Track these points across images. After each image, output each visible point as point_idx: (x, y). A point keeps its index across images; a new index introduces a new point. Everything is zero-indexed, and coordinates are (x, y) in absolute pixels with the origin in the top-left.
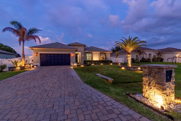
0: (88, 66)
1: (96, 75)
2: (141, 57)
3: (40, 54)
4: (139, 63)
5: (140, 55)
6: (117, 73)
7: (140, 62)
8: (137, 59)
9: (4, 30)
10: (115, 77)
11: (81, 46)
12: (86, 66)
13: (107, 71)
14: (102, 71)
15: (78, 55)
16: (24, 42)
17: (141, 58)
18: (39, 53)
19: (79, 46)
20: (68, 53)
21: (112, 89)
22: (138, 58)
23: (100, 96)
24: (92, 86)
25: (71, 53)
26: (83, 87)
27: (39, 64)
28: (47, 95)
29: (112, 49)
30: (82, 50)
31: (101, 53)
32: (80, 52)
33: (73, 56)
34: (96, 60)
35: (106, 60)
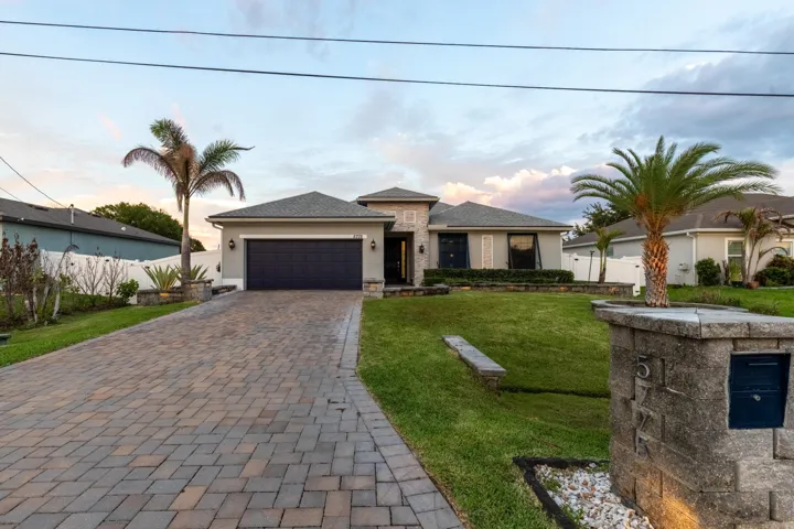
0: (432, 294)
1: (443, 340)
2: (761, 255)
3: (248, 241)
4: (749, 286)
5: (756, 238)
6: (568, 338)
7: (755, 284)
8: (737, 263)
9: (128, 159)
10: (551, 357)
11: (412, 206)
12: (424, 295)
13: (515, 323)
14: (490, 326)
15: (403, 243)
16: (187, 198)
17: (768, 258)
18: (243, 236)
19: (406, 206)
20: (351, 237)
21: (468, 422)
22: (742, 258)
23: (376, 448)
24: (381, 398)
25: (364, 237)
26: (338, 395)
27: (240, 283)
28: (174, 415)
29: (593, 210)
30: (420, 222)
31: (511, 234)
32: (411, 230)
33: (373, 248)
34: (485, 269)
35: (538, 267)
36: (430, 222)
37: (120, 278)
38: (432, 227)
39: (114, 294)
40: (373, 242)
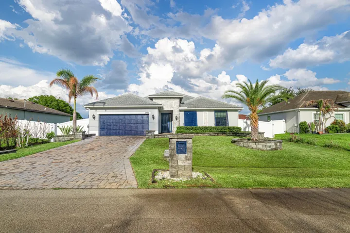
16: (75, 98)
20: (144, 113)
30: (175, 106)
31: (216, 111)
32: (171, 109)
33: (153, 118)
34: (203, 127)
36: (180, 106)
37: (47, 131)
38: (181, 108)
39: (44, 138)
40: (153, 115)
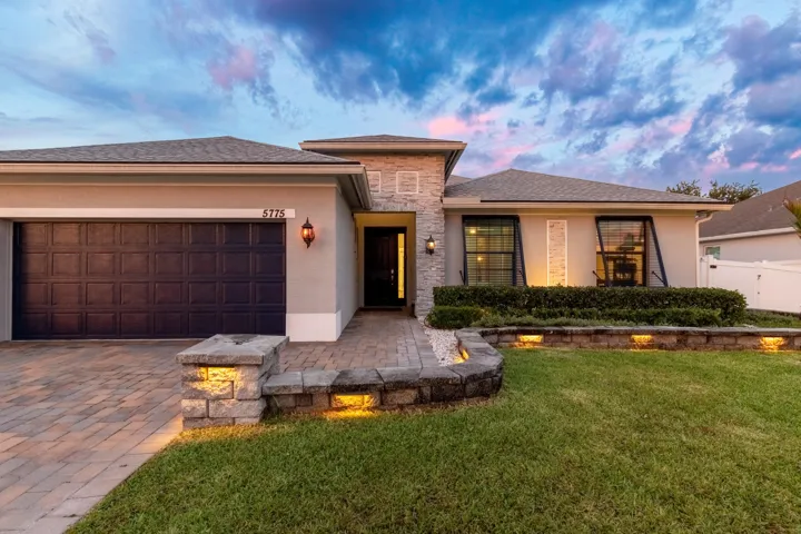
11: (411, 161)
15: (401, 237)
19: (398, 161)
20: (256, 213)
25: (289, 214)
30: (427, 193)
31: (601, 219)
32: (408, 207)
33: (308, 240)
35: (655, 282)
36: (447, 193)
38: (451, 202)
40: (308, 226)
